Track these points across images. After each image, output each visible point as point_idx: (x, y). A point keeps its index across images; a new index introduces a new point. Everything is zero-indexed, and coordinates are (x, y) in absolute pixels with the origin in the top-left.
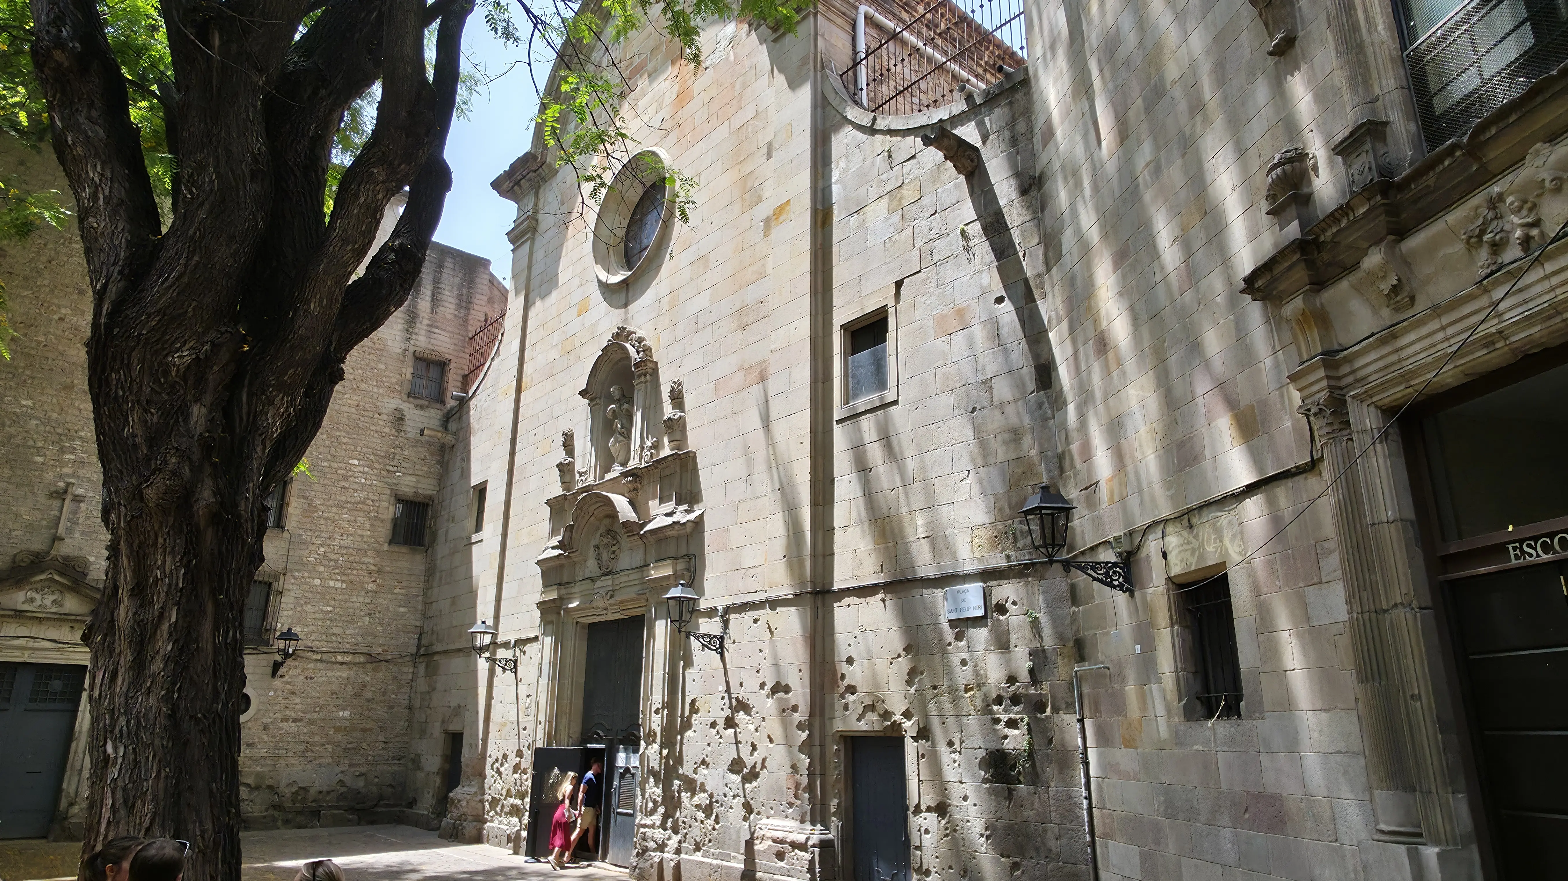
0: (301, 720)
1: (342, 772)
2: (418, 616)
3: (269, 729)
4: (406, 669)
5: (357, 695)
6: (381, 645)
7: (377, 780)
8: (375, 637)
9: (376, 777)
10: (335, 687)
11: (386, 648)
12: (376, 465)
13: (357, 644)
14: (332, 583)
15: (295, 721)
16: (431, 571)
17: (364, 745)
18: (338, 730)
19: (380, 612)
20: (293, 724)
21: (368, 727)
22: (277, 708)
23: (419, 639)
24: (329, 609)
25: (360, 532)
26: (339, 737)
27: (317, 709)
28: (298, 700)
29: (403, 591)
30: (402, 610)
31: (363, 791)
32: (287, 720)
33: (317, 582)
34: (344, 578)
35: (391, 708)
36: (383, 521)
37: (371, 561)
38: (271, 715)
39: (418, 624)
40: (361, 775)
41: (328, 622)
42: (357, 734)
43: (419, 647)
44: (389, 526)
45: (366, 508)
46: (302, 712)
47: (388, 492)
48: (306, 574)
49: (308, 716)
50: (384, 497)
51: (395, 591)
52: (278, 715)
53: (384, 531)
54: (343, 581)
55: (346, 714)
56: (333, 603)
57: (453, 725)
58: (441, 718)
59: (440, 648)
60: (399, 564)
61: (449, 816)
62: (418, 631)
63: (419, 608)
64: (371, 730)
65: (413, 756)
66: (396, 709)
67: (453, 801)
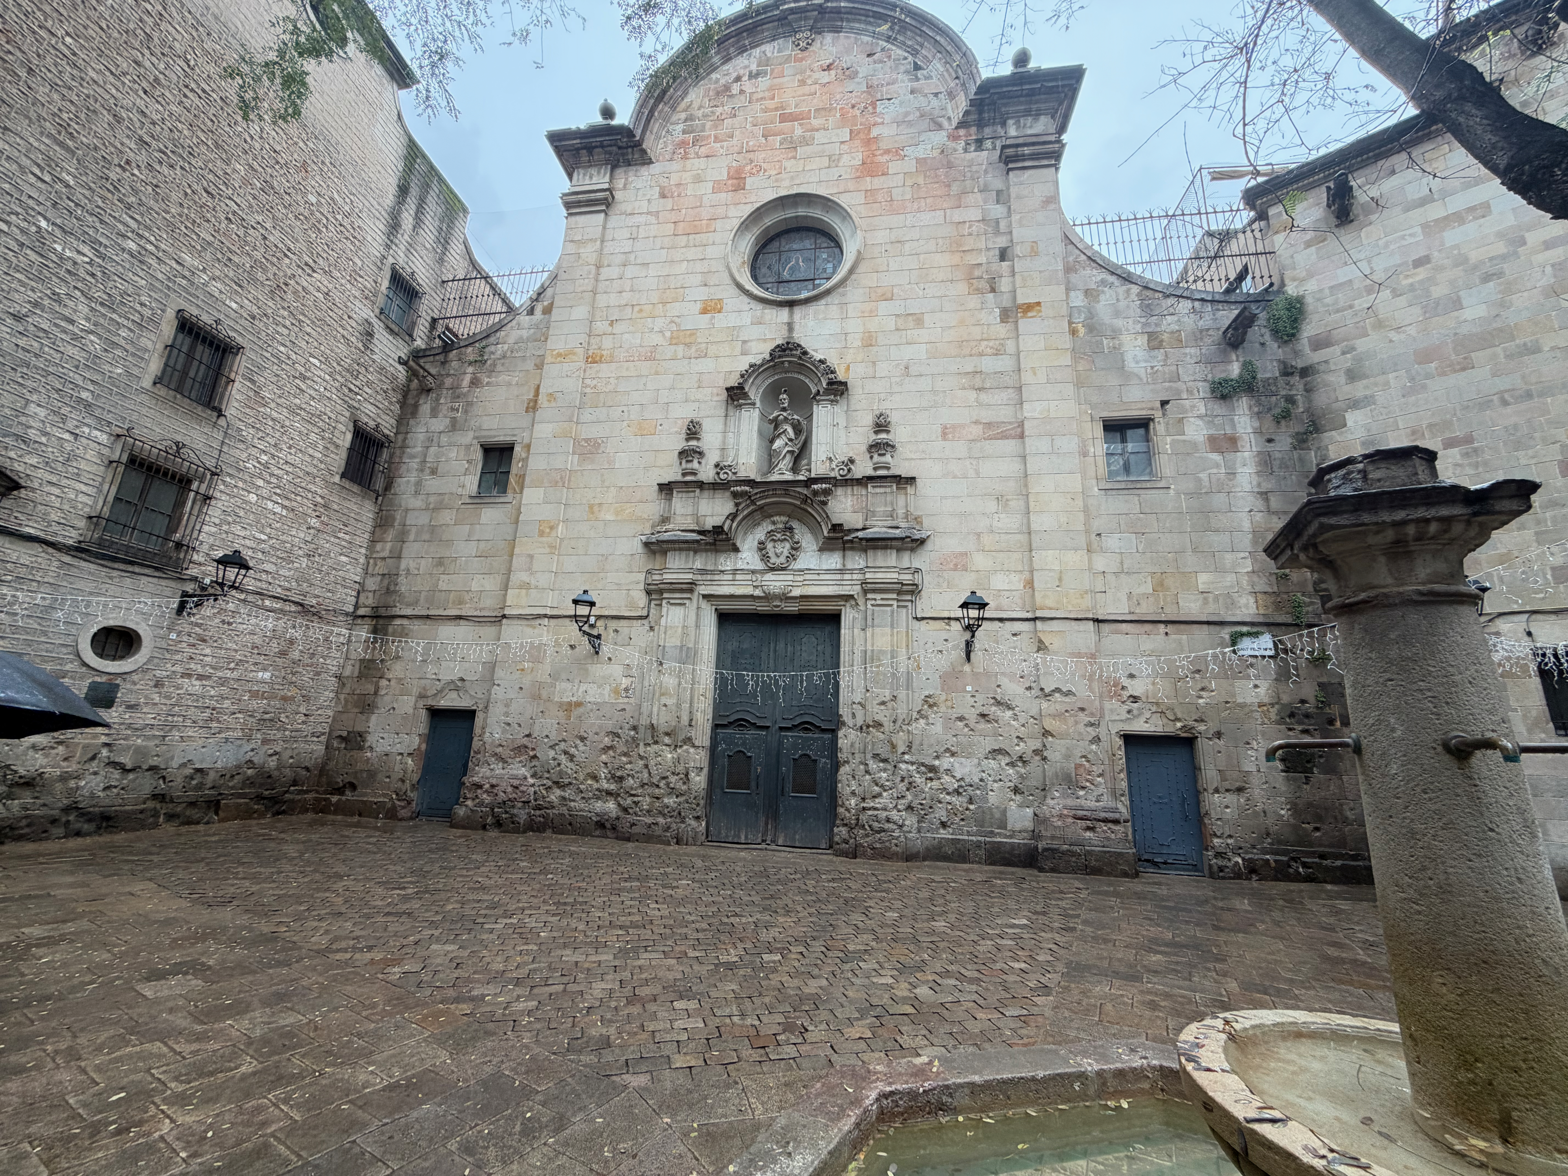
0: (209, 677)
1: (252, 749)
2: (359, 571)
3: (163, 685)
4: (338, 631)
5: (283, 654)
6: (316, 596)
7: (291, 761)
8: (312, 585)
9: (291, 757)
10: (257, 640)
11: (320, 600)
12: (339, 378)
13: (289, 590)
14: (270, 505)
15: (200, 677)
16: (383, 522)
17: (283, 717)
18: (255, 695)
19: (320, 555)
20: (197, 683)
21: (290, 694)
22: (178, 657)
23: (357, 597)
24: (263, 537)
25: (311, 451)
26: (255, 704)
27: (232, 665)
28: (208, 651)
29: (347, 537)
30: (343, 559)
31: (276, 774)
32: (189, 676)
33: (253, 498)
34: (286, 503)
35: (318, 674)
36: (337, 446)
37: (319, 491)
38: (169, 665)
39: (357, 579)
40: (275, 753)
41: (260, 555)
42: (276, 703)
43: (356, 607)
44: (344, 455)
45: (321, 424)
46: (212, 667)
47: (347, 414)
48: (240, 484)
49: (220, 674)
50: (342, 419)
51: (341, 535)
52: (178, 668)
53: (338, 460)
54: (284, 507)
55: (267, 675)
56: (268, 530)
57: (450, 701)
58: (415, 691)
59: (408, 612)
60: (347, 504)
61: (469, 803)
62: (357, 586)
63: (362, 560)
64: (293, 698)
65: (345, 734)
66: (324, 676)
67: (479, 786)
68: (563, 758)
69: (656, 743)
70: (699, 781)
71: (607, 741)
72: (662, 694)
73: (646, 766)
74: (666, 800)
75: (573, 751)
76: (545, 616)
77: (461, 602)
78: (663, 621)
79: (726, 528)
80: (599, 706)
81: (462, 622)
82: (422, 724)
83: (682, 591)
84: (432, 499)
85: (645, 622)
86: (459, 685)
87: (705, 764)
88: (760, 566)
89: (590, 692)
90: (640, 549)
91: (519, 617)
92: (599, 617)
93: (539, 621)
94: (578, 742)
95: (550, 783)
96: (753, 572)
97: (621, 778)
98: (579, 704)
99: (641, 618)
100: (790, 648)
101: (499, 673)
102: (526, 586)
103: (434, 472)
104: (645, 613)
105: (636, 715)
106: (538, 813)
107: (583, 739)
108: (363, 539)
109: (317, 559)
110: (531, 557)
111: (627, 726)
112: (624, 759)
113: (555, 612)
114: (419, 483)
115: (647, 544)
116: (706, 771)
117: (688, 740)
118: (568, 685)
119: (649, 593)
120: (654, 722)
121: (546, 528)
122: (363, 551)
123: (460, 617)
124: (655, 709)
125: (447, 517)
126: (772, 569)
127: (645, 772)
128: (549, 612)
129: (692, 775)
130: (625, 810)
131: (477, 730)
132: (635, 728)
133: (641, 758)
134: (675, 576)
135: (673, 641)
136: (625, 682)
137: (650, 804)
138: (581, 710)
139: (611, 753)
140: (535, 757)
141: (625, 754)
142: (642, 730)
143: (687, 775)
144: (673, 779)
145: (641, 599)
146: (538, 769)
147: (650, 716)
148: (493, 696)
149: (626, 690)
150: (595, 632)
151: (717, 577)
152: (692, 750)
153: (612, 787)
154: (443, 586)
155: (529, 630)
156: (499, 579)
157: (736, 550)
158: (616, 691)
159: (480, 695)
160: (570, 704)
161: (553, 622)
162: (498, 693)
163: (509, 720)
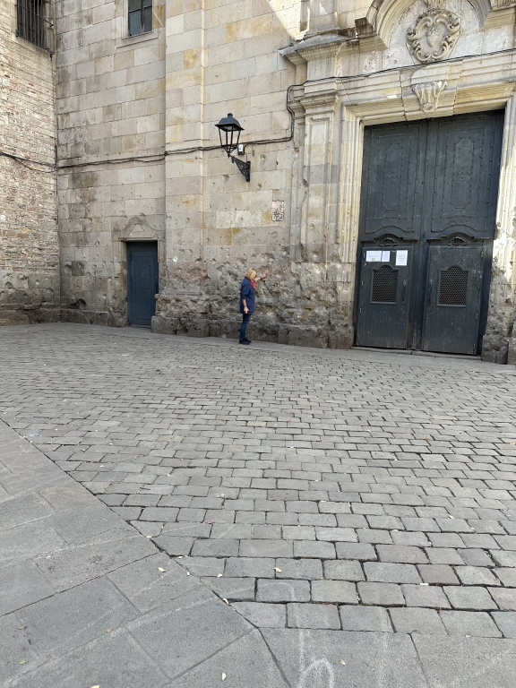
1: (8, 275)
2: (51, 127)
4: (48, 180)
5: (10, 200)
6: (24, 151)
7: (38, 283)
8: (17, 140)
9: (37, 281)
11: (28, 154)
16: (61, 80)
17: (23, 250)
19: (17, 113)
21: (24, 232)
23: (56, 151)
29: (35, 95)
30: (37, 116)
31: (29, 293)
35: (40, 216)
39: (52, 134)
40: (25, 278)
42: (15, 239)
43: (57, 159)
44: (14, 12)
51: (30, 94)
53: (10, 17)
55: (3, 217)
57: (138, 234)
58: (110, 227)
59: (93, 159)
60: (29, 63)
61: (162, 314)
62: (53, 141)
63: (52, 117)
64: (26, 236)
65: (70, 263)
66: (45, 218)
67: (168, 301)
68: (229, 278)
69: (306, 261)
70: (346, 293)
71: (263, 260)
72: (308, 215)
73: (298, 282)
74: (317, 311)
75: (235, 271)
76: (200, 149)
77: (130, 145)
78: (307, 140)
79: (370, 21)
80: (254, 232)
81: (135, 163)
82: (119, 253)
83: (324, 104)
84: (93, 49)
85: (290, 143)
86: (140, 220)
87: (352, 278)
88: (410, 61)
89: (244, 217)
90: (281, 65)
91: (179, 152)
92: (246, 144)
93: (195, 154)
94: (240, 263)
95: (221, 299)
96: (402, 70)
97: (278, 293)
98: (237, 230)
99: (285, 140)
100: (441, 156)
101: (169, 207)
102: (180, 121)
103: (89, 21)
104: (289, 135)
105: (287, 236)
106: (214, 321)
107: (243, 261)
108: (47, 97)
109: (15, 116)
110: (181, 91)
111: (279, 248)
112: (278, 276)
113: (208, 145)
114: (80, 35)
115: (286, 58)
116: (352, 285)
117: (336, 258)
118: (227, 214)
119: (291, 112)
120: (303, 242)
121: (190, 58)
122: (51, 108)
123: (132, 160)
124: (303, 231)
125: (108, 64)
126: (424, 64)
127: (298, 287)
128: (201, 144)
129: (339, 288)
130: (282, 319)
131: (160, 257)
132: (286, 249)
133: (294, 275)
134: (316, 89)
135: (316, 159)
136: (275, 205)
137: (303, 314)
138: (240, 235)
139: (267, 271)
140: (207, 277)
141: (280, 273)
142: (292, 251)
143: (335, 289)
144: (322, 292)
145: (284, 120)
146: (210, 287)
147: (299, 237)
148: (167, 227)
149: (276, 214)
150: (244, 159)
151: (360, 84)
152: (339, 266)
153: (270, 300)
154: (115, 132)
155: (187, 165)
156: (157, 117)
157: (382, 47)
158: (267, 216)
159: (158, 228)
160: (229, 230)
161: (207, 153)
162: (171, 225)
163: (182, 247)
